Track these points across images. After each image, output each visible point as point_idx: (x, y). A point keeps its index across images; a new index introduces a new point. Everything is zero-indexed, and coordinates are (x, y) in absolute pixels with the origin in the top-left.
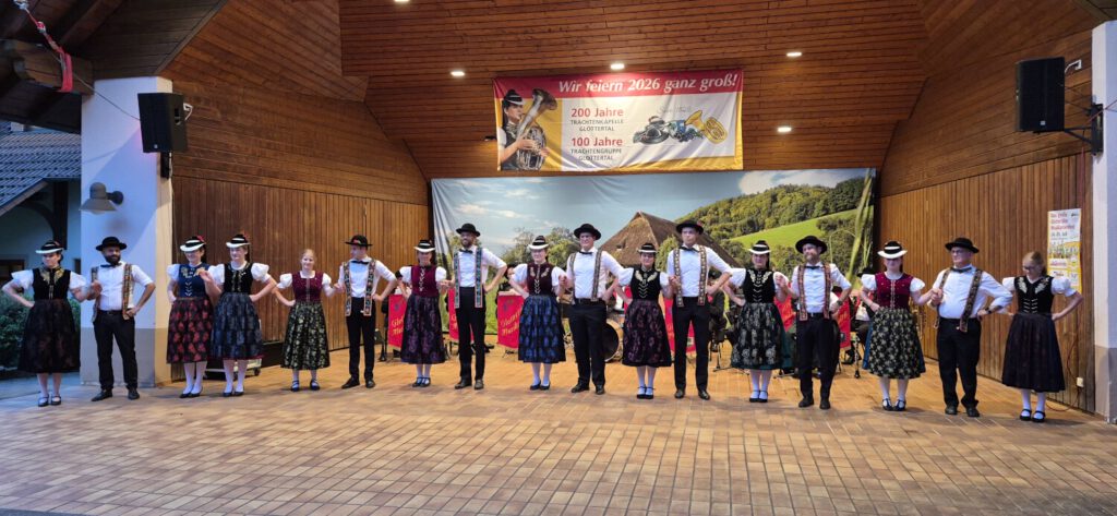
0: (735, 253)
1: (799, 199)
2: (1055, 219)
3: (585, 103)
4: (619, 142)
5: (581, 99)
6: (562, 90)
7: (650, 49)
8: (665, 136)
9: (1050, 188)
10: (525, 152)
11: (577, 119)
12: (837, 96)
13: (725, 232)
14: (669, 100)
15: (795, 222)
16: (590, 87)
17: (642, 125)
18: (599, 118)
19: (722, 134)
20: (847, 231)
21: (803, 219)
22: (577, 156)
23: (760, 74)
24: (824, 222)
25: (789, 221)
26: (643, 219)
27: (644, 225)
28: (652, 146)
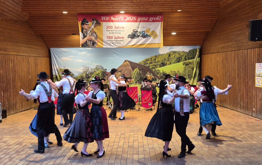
0: (157, 73)
1: (177, 55)
2: (258, 66)
3: (111, 24)
4: (123, 38)
5: (109, 23)
6: (102, 19)
7: (134, 7)
8: (138, 36)
9: (256, 57)
10: (90, 41)
11: (108, 29)
12: (191, 23)
13: (154, 66)
14: (139, 24)
15: (176, 63)
16: (113, 18)
17: (130, 32)
18: (116, 29)
19: (157, 36)
20: (192, 66)
21: (179, 62)
22: (109, 42)
23: (168, 16)
24: (185, 63)
25: (174, 63)
26: (127, 62)
27: (128, 64)
28: (134, 39)
